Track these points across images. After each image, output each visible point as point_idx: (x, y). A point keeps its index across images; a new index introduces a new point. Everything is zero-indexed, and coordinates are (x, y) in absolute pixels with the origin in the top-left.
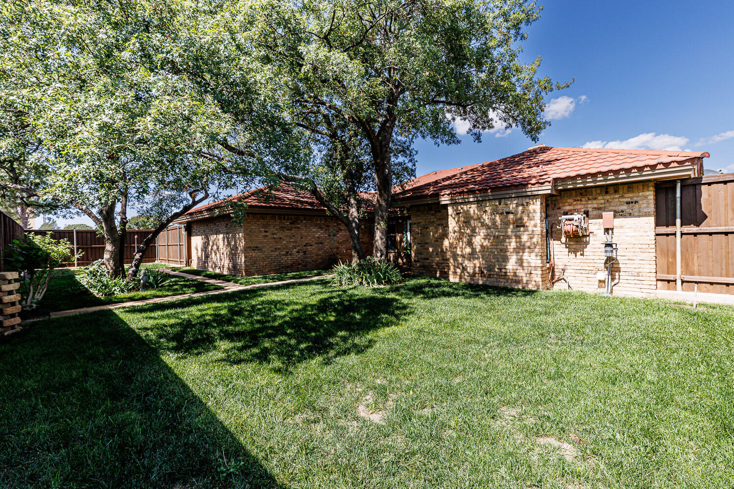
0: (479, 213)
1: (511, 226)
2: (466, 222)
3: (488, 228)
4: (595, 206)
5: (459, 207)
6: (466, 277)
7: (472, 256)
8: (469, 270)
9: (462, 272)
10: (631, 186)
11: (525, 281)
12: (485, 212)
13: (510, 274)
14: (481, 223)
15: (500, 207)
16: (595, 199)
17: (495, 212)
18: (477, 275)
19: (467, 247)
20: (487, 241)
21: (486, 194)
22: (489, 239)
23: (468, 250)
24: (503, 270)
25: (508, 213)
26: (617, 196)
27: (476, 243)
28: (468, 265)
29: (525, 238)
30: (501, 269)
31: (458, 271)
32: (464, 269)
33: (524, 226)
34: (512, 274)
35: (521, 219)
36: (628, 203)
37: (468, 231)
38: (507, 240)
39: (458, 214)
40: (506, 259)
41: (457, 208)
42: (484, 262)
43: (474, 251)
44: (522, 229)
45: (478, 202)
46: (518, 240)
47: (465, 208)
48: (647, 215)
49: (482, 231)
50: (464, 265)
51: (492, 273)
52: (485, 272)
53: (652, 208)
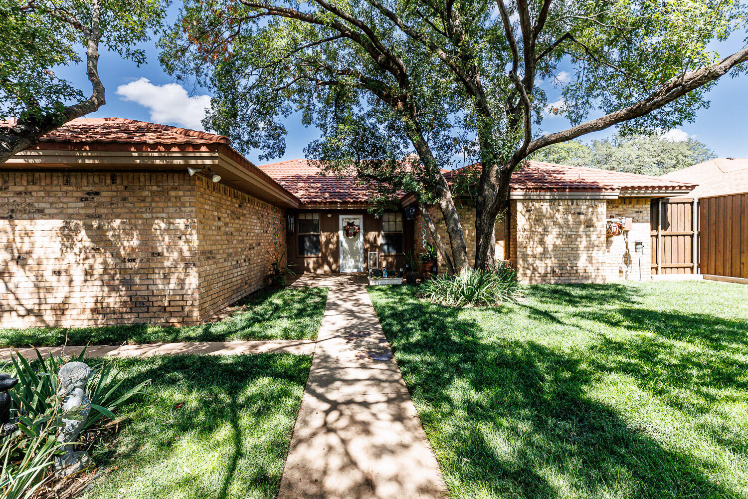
0: (551, 211)
1: (583, 226)
2: (537, 221)
3: (561, 227)
4: (617, 213)
5: (531, 204)
6: (537, 278)
7: (544, 255)
8: (540, 270)
9: (533, 273)
10: (639, 200)
11: (593, 277)
12: (558, 210)
13: (581, 271)
14: (554, 221)
15: (572, 207)
16: (617, 207)
17: (567, 211)
18: (549, 275)
19: (539, 246)
20: (559, 240)
21: (564, 193)
22: (562, 238)
23: (540, 249)
24: (575, 268)
25: (579, 213)
26: (630, 206)
27: (548, 242)
28: (539, 265)
29: (594, 237)
30: (572, 267)
31: (529, 272)
32: (535, 270)
33: (593, 226)
34: (583, 271)
35: (591, 220)
36: (637, 212)
37: (540, 230)
38: (579, 239)
39: (528, 211)
40: (577, 257)
41: (528, 205)
42: (556, 262)
43: (545, 250)
44: (592, 229)
45: (550, 200)
46: (588, 239)
47: (537, 205)
48: (647, 222)
49: (555, 230)
50: (535, 265)
51: (564, 272)
52: (557, 271)
53: (649, 218)
